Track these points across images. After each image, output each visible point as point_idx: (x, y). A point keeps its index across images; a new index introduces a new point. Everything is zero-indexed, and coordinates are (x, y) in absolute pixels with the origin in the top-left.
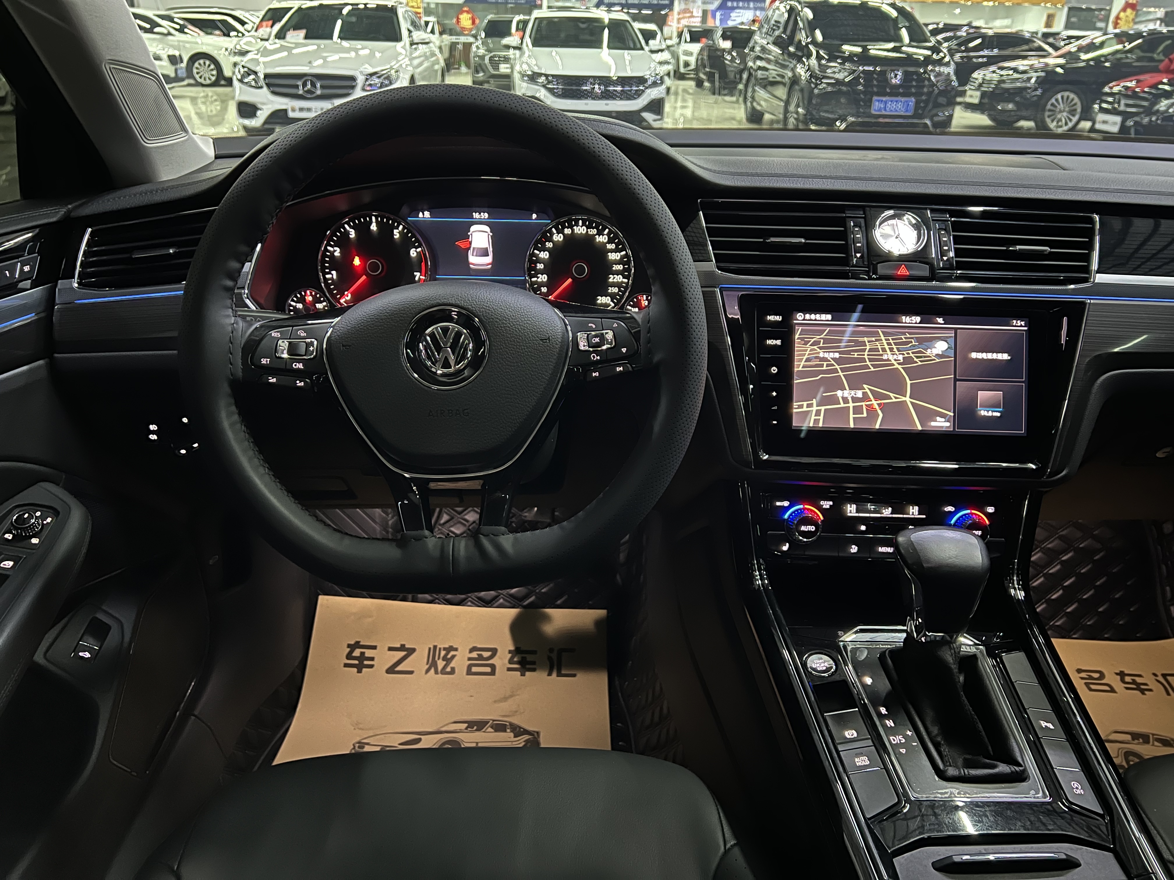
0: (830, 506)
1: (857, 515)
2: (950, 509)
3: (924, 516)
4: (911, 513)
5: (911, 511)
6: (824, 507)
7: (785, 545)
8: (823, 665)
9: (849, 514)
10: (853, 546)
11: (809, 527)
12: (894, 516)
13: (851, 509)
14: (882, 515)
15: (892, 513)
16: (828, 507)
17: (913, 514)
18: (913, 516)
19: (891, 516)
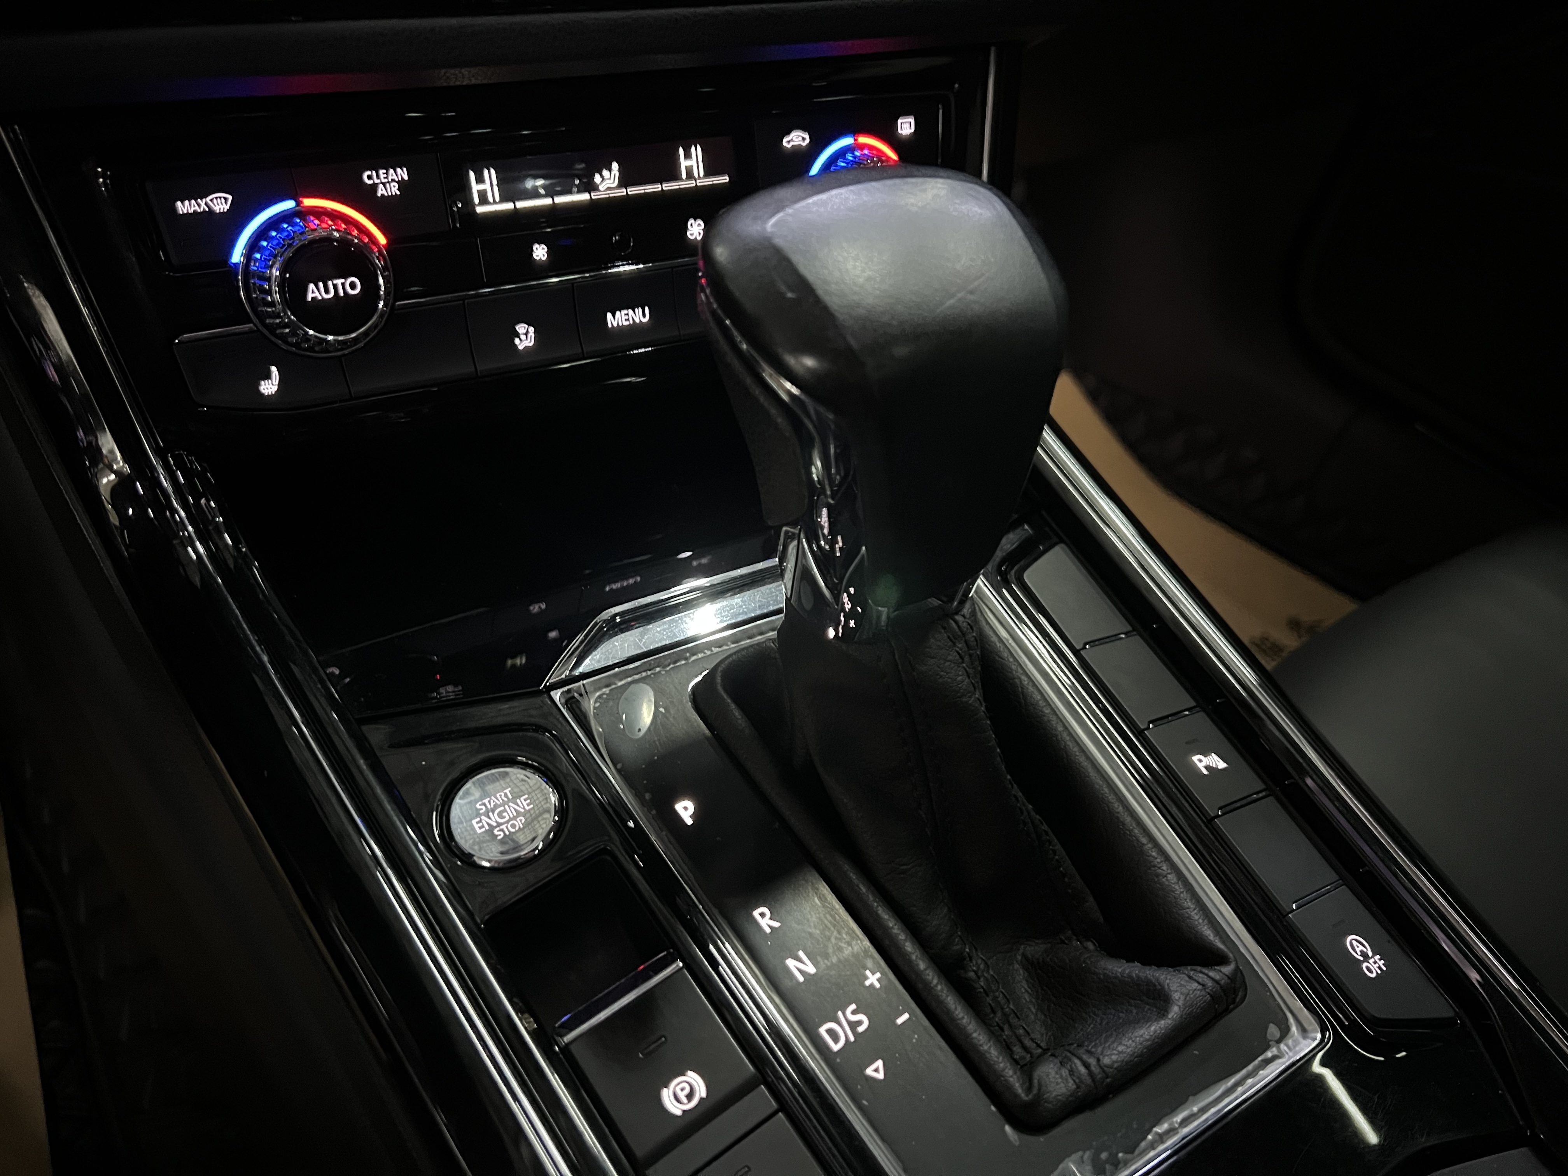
0: (401, 183)
1: (509, 206)
2: (797, 139)
3: (725, 179)
4: (684, 175)
5: (684, 163)
6: (381, 191)
7: (268, 376)
8: (510, 812)
9: (480, 210)
10: (521, 328)
11: (339, 282)
12: (633, 191)
13: (481, 187)
14: (595, 196)
15: (624, 182)
16: (394, 189)
17: (690, 175)
18: (692, 184)
19: (622, 192)
